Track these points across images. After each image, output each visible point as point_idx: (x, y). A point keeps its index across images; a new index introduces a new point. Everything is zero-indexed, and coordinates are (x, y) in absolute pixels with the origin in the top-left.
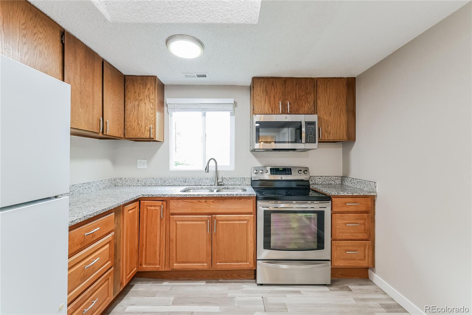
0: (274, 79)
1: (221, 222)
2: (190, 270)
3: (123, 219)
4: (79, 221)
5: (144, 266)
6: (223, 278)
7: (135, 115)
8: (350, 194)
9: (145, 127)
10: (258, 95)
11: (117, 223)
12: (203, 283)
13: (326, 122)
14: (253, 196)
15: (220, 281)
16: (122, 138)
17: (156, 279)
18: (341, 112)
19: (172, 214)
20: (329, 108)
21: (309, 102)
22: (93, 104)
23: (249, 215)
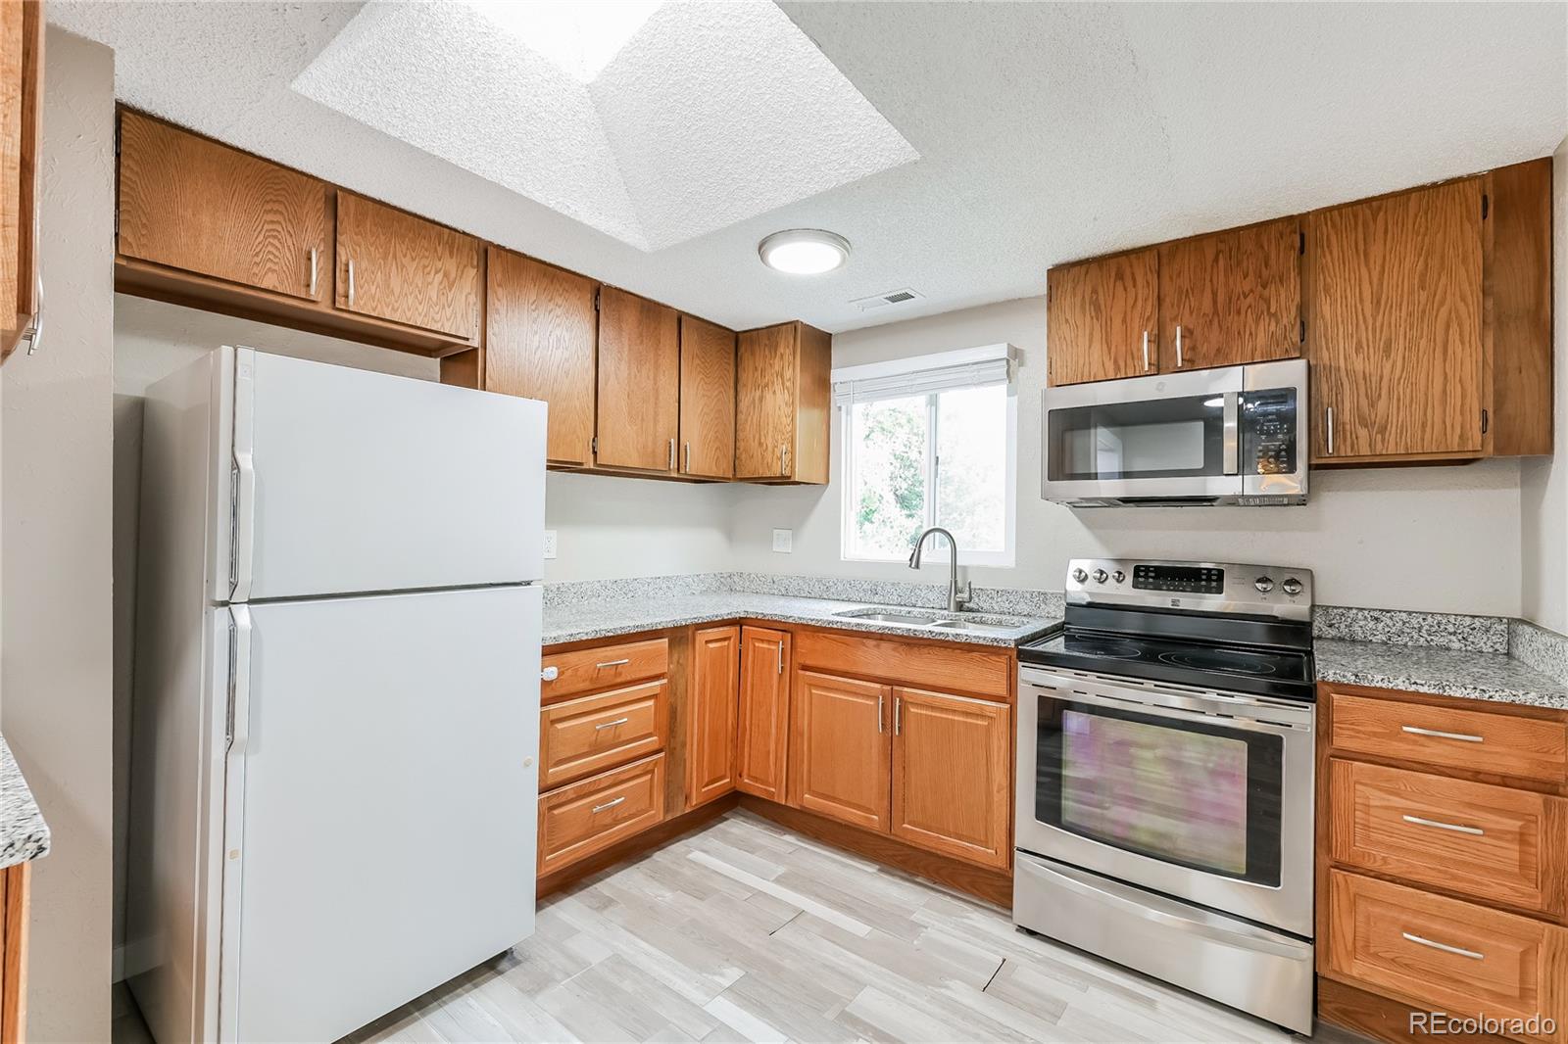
0: (1124, 257)
1: (916, 711)
2: (839, 821)
3: (694, 658)
4: (585, 638)
5: (746, 781)
6: (929, 877)
7: (755, 421)
8: (1422, 690)
9: (774, 451)
10: (1067, 320)
11: (678, 662)
12: (871, 869)
13: (1362, 382)
14: (1003, 645)
15: (919, 880)
16: (729, 479)
17: (776, 824)
18: (1454, 327)
19: (805, 668)
20: (1378, 324)
21: (1275, 315)
22: (656, 414)
23: (993, 704)
